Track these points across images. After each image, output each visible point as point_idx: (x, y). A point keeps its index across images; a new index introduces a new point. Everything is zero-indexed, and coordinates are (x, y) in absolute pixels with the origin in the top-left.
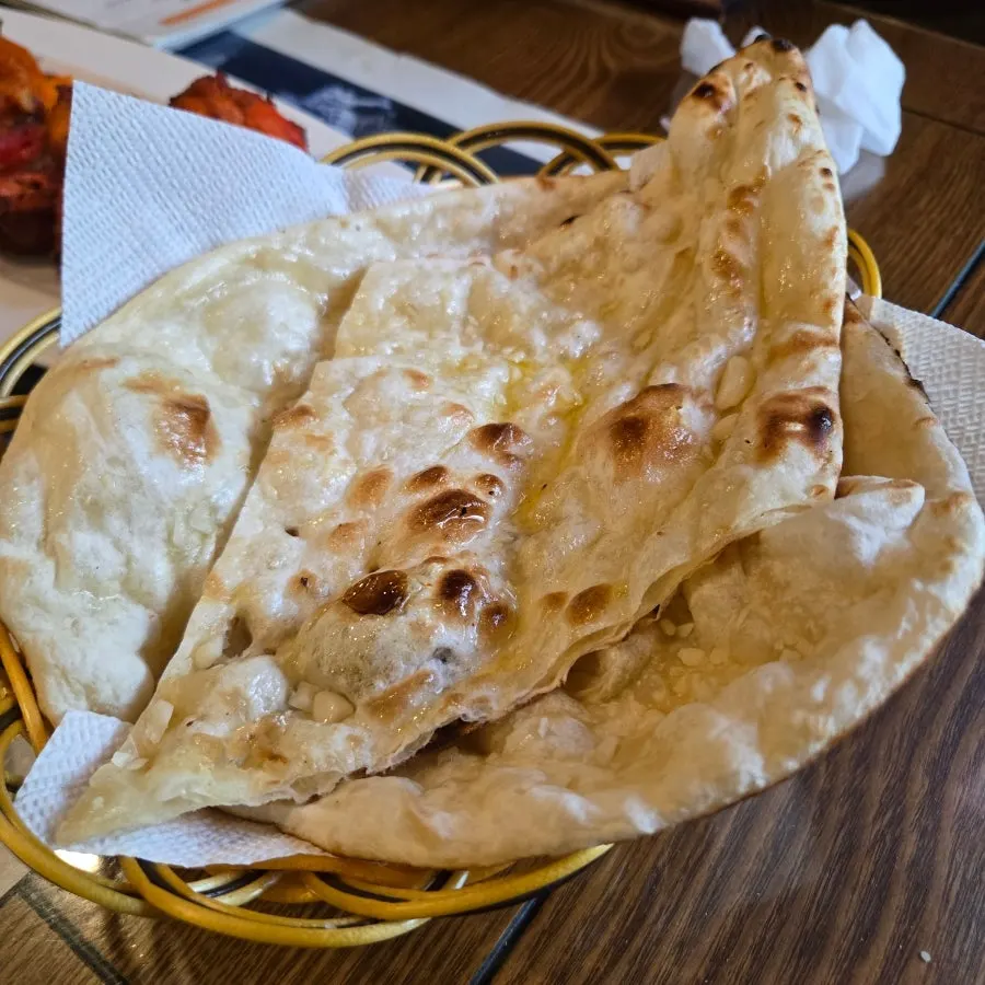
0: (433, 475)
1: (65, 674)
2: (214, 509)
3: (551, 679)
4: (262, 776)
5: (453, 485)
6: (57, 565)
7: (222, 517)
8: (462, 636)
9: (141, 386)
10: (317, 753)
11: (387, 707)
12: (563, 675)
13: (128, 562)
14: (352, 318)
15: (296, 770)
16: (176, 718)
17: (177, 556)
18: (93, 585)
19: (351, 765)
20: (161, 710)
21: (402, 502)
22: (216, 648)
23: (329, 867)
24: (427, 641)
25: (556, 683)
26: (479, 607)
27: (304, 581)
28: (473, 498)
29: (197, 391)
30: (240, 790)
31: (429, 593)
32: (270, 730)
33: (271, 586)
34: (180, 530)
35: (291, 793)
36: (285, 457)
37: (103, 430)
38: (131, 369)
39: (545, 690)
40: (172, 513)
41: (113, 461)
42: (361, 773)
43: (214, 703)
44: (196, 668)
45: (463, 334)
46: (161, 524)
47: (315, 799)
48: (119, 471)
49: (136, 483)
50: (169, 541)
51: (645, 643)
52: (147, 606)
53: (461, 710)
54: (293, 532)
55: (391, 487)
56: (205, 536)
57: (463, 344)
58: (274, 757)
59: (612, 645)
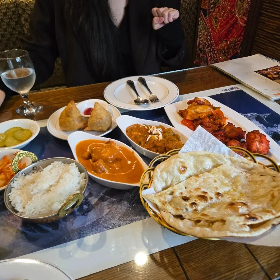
0: (205, 193)
1: (154, 184)
2: (179, 180)
3: (194, 219)
4: (162, 205)
5: (206, 195)
6: (161, 174)
7: (180, 181)
8: (190, 210)
9: (181, 162)
10: (168, 207)
11: (177, 209)
12: (196, 220)
13: (167, 179)
14: (216, 169)
15: (165, 207)
16: (160, 195)
17: (172, 182)
18: (162, 178)
19: (170, 211)
20: (159, 194)
21: (199, 193)
22: (169, 193)
23: (161, 217)
24: (186, 206)
25: (194, 220)
26: (194, 208)
27: (182, 193)
28: (207, 198)
29: (187, 166)
30: (159, 205)
31: (190, 202)
32: (166, 203)
33: (178, 191)
34: (174, 179)
35: (163, 209)
36: (191, 179)
37: (174, 164)
38: (182, 160)
39: (193, 220)
40: (175, 177)
41: (172, 168)
42: (170, 213)
43: (163, 196)
44: (165, 193)
45: (231, 180)
46: (173, 177)
47: (165, 211)
48: (172, 169)
49: (173, 171)
50: (172, 180)
51: (207, 224)
52: (166, 184)
53: (183, 214)
54: (186, 188)
55: (200, 191)
56: (176, 182)
57: (229, 182)
58: (164, 205)
59: (203, 221)
